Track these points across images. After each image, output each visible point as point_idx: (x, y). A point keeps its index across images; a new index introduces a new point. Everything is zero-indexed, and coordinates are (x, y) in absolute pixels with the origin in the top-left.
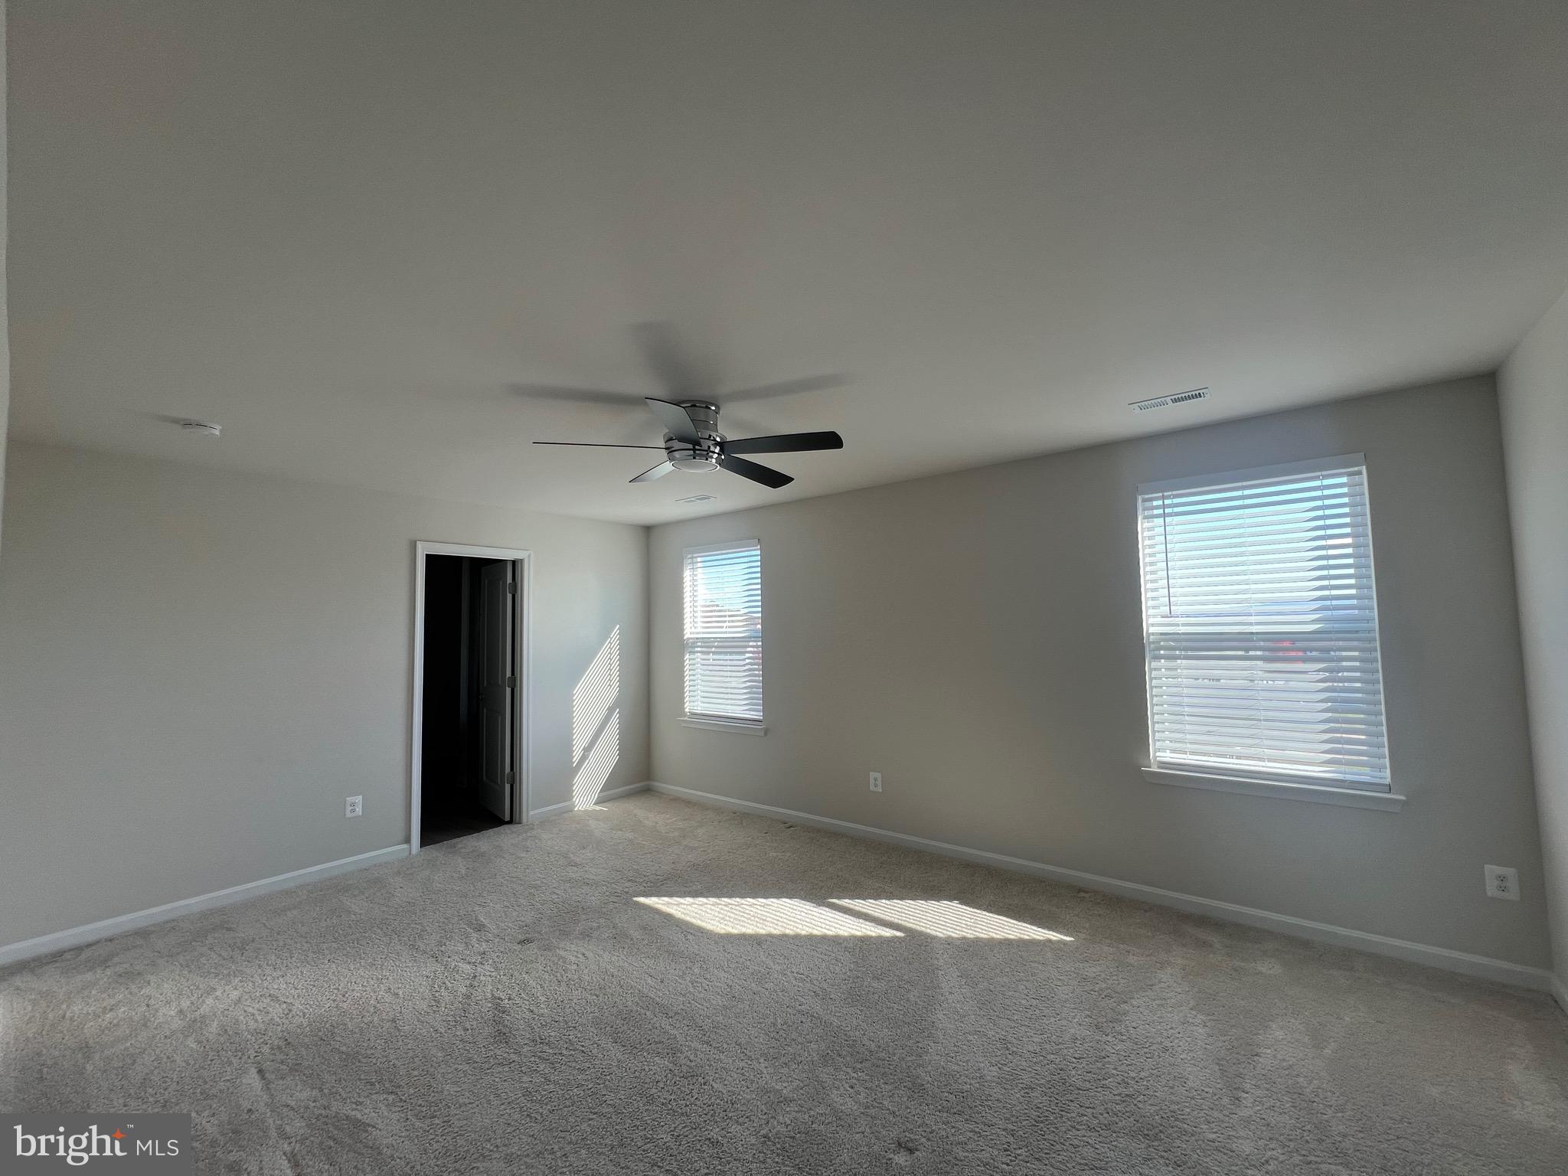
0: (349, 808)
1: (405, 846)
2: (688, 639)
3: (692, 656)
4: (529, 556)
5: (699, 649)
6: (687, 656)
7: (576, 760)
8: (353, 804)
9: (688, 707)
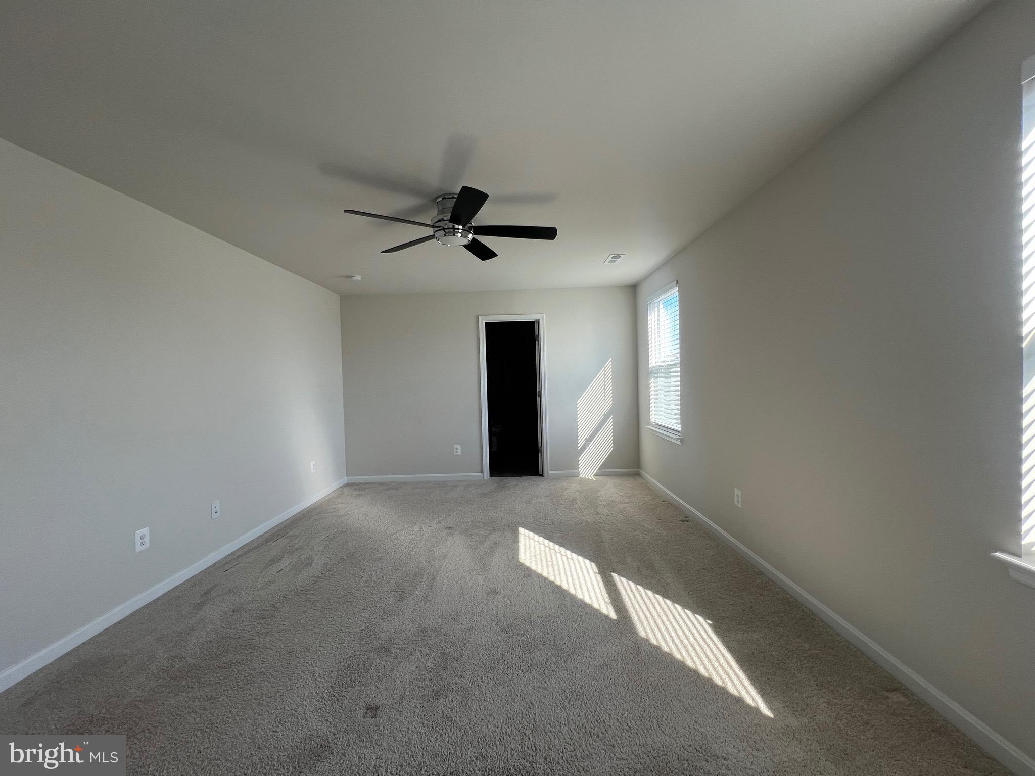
0: (455, 450)
1: (481, 474)
2: (653, 367)
3: (656, 381)
4: (543, 317)
5: (662, 375)
6: (652, 380)
7: (580, 445)
8: (457, 449)
9: (653, 418)
